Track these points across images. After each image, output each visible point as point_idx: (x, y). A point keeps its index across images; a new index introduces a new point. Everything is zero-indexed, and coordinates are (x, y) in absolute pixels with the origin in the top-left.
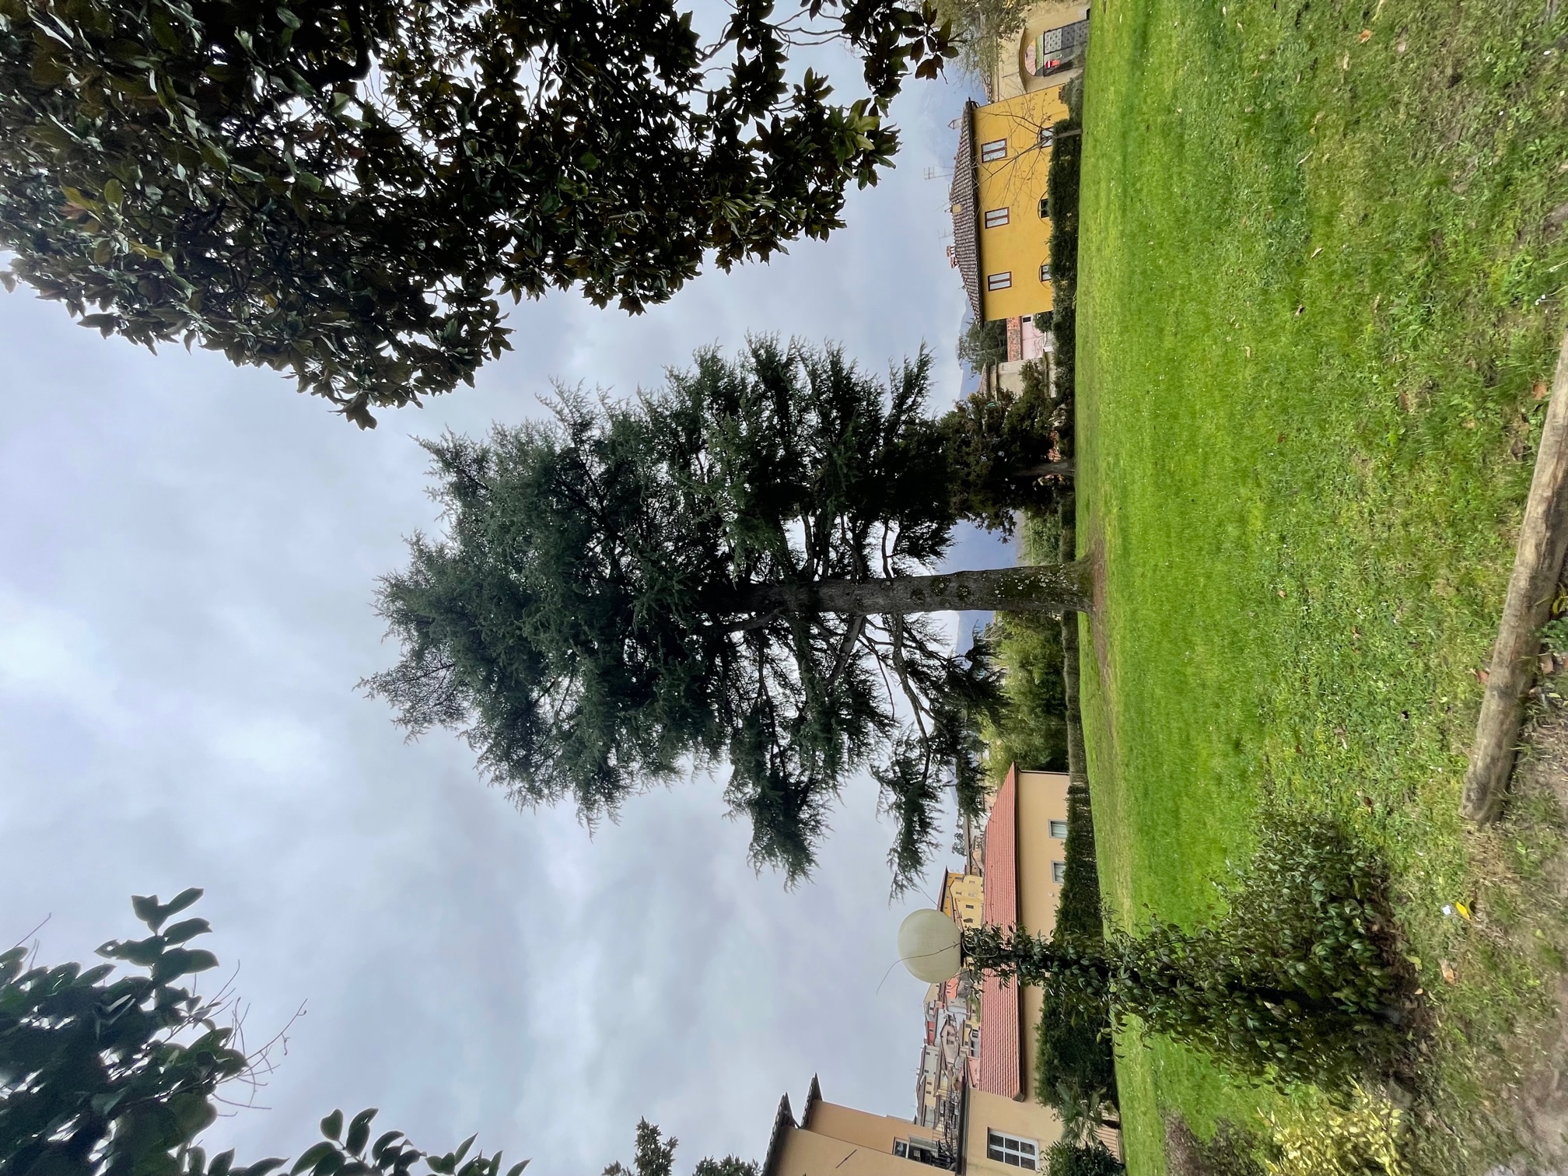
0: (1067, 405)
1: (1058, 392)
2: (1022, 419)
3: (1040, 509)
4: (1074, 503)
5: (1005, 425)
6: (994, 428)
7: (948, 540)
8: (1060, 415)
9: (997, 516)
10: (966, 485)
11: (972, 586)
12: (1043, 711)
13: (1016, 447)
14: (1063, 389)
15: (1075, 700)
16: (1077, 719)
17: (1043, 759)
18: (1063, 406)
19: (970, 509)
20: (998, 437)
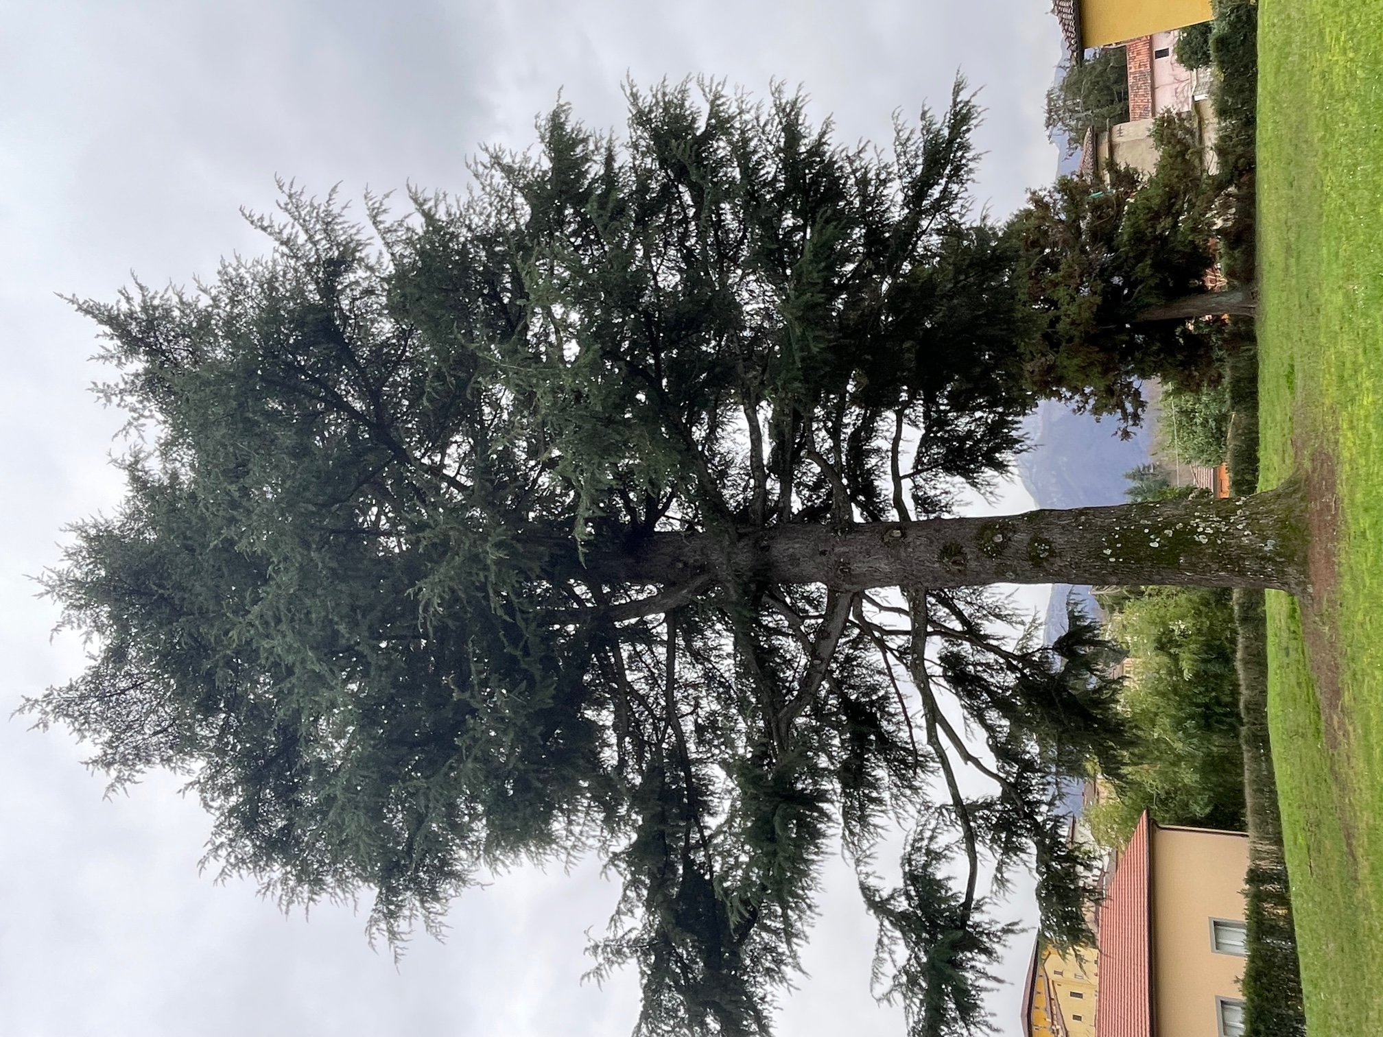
0: (1238, 187)
1: (1223, 163)
2: (1156, 216)
3: (1190, 376)
4: (1253, 363)
5: (1124, 228)
6: (1104, 235)
7: (1017, 441)
8: (1226, 206)
9: (1110, 391)
10: (1052, 340)
11: (1059, 540)
12: (1198, 727)
13: (1144, 268)
14: (1232, 159)
15: (1258, 708)
16: (1261, 740)
17: (1199, 809)
18: (1232, 189)
19: (1060, 381)
20: (1110, 250)
